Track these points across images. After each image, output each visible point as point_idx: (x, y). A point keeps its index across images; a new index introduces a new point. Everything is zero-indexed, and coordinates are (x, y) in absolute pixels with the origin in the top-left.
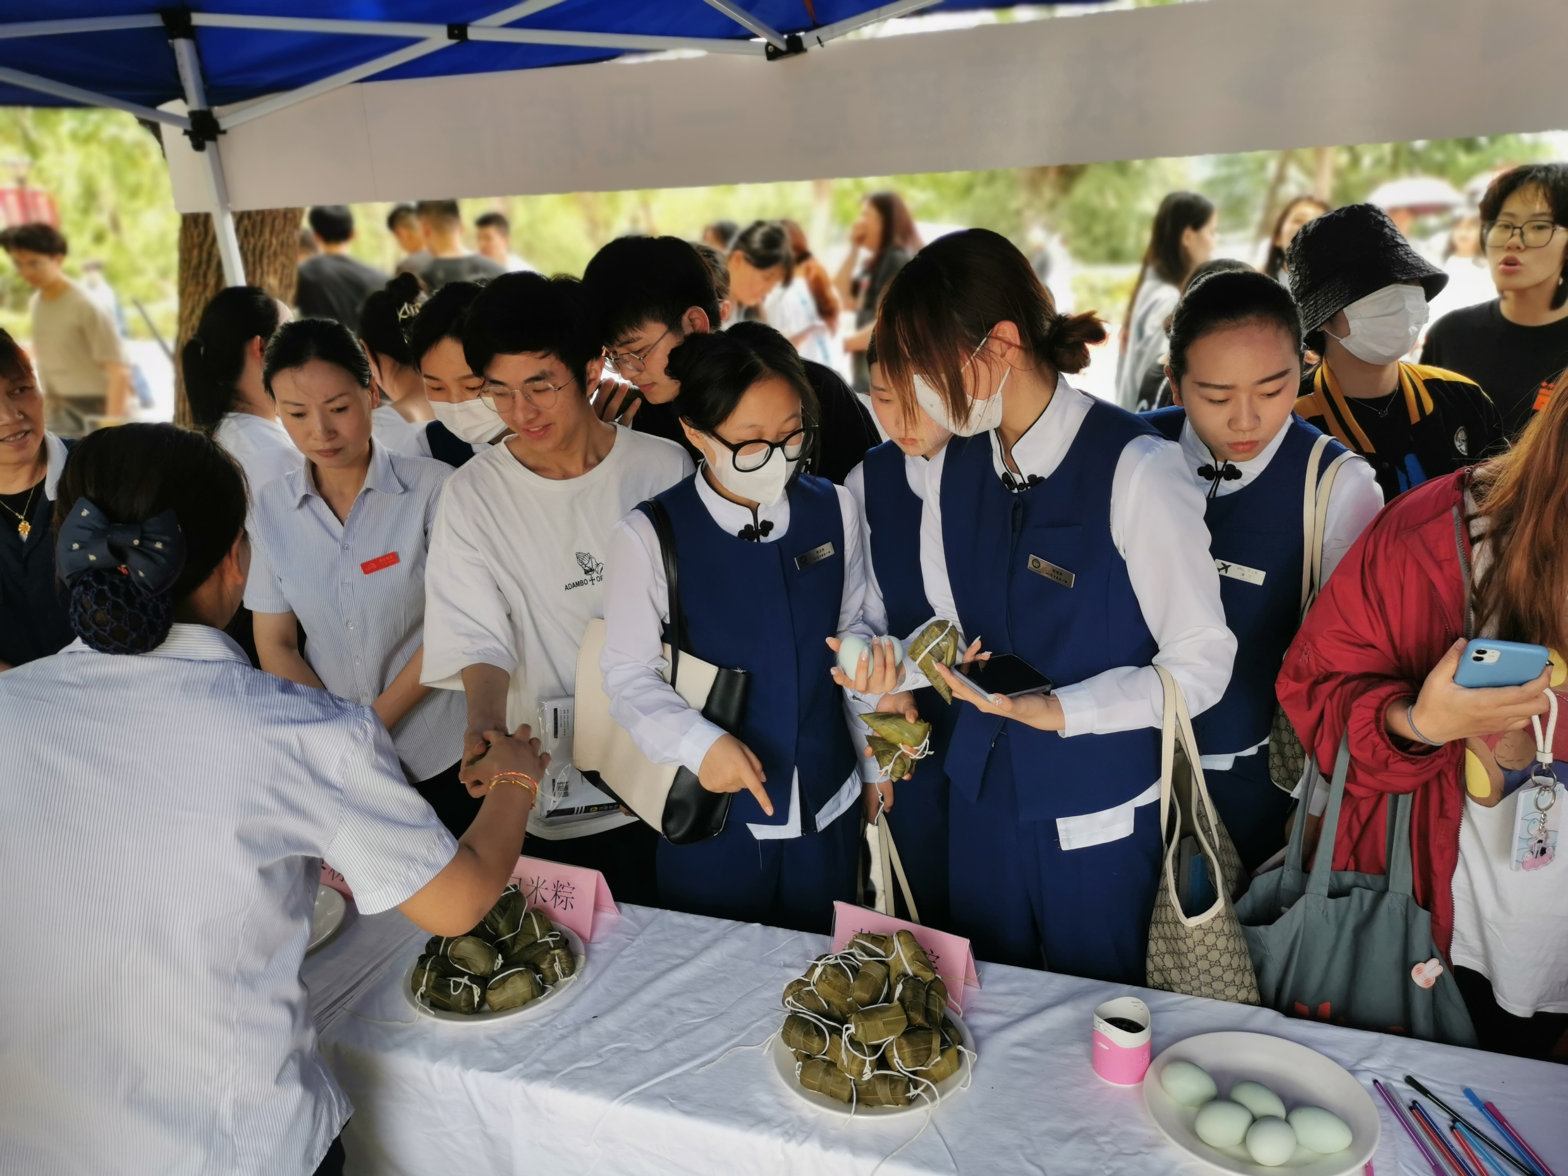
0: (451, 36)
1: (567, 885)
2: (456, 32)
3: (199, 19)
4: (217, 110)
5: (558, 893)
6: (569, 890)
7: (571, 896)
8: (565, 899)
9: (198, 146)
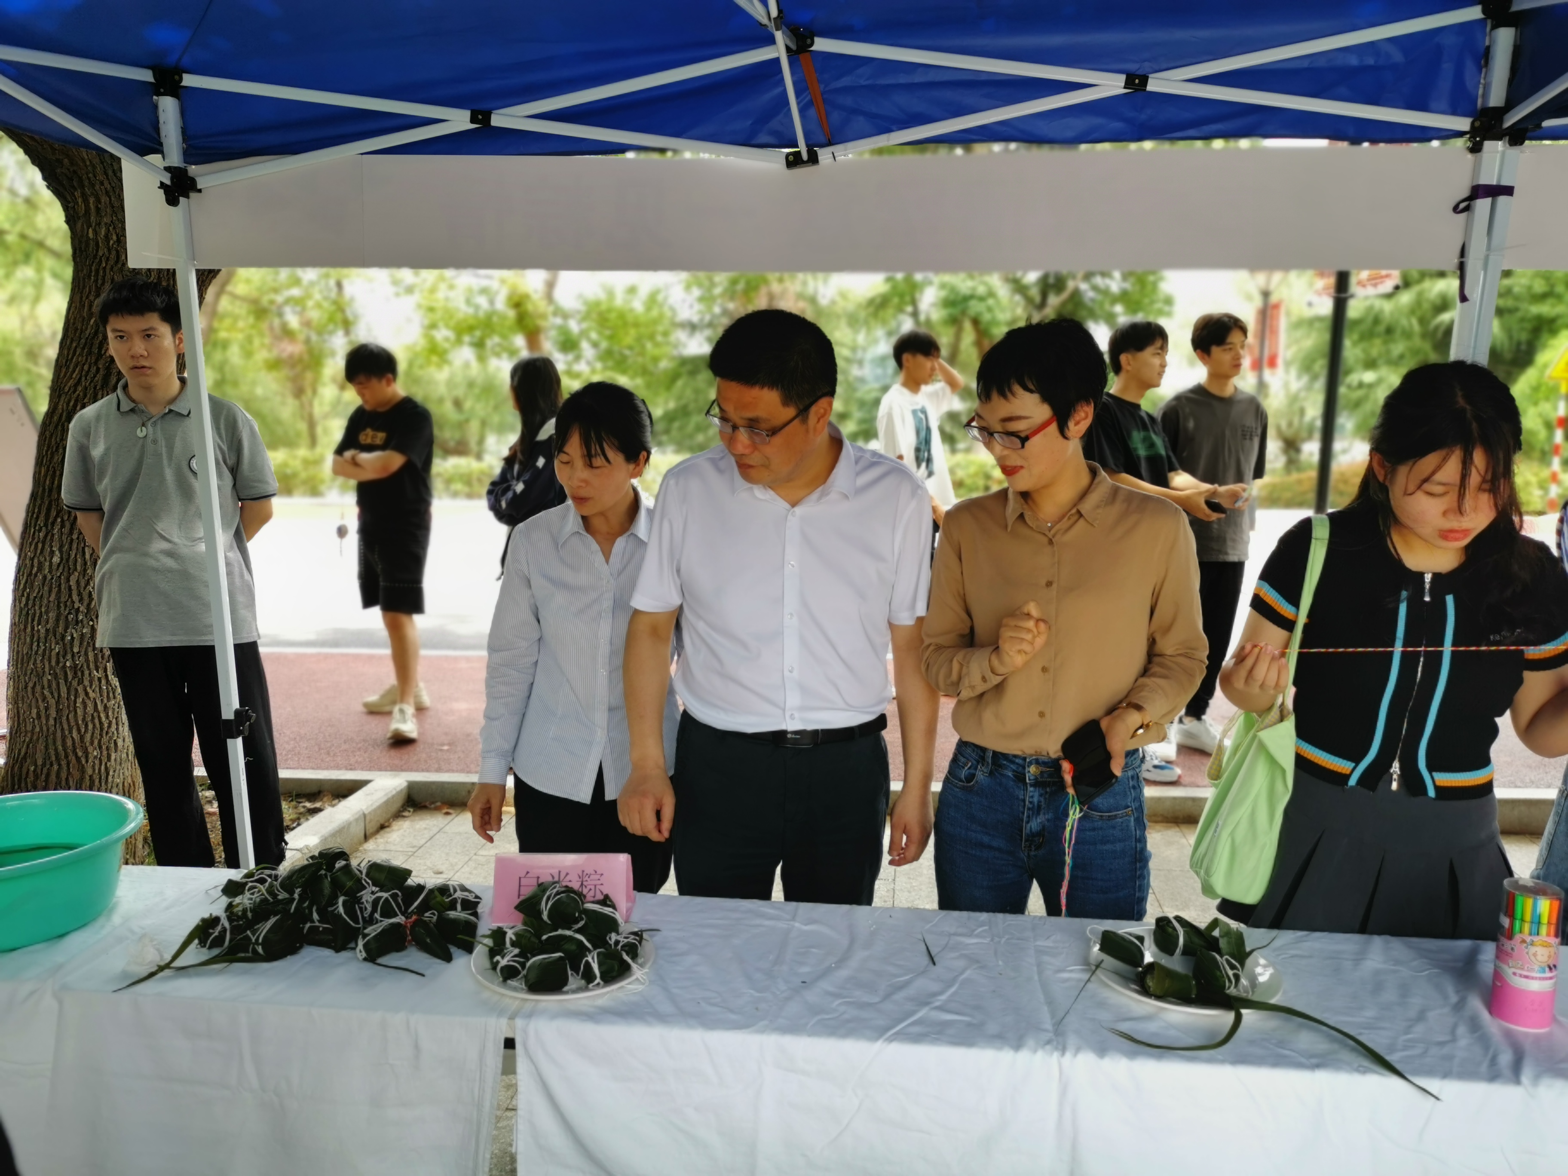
0: (473, 121)
1: (594, 873)
2: (480, 117)
3: (189, 80)
4: (193, 169)
5: (585, 883)
6: (598, 877)
7: (599, 882)
8: (593, 887)
9: (172, 200)
